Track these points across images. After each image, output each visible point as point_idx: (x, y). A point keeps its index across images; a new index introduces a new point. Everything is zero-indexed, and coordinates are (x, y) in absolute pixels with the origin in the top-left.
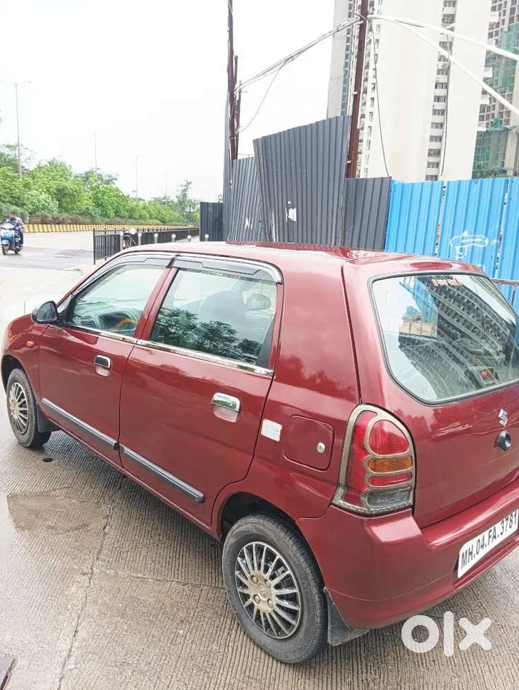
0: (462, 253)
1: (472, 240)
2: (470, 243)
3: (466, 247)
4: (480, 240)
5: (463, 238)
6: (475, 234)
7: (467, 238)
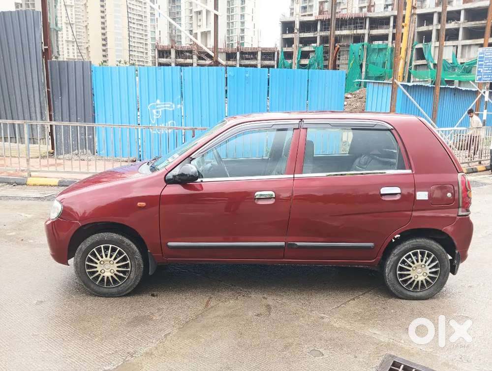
0: (158, 114)
1: (163, 106)
2: (162, 107)
3: (160, 110)
4: (169, 105)
5: (157, 105)
6: (165, 101)
7: (160, 105)
